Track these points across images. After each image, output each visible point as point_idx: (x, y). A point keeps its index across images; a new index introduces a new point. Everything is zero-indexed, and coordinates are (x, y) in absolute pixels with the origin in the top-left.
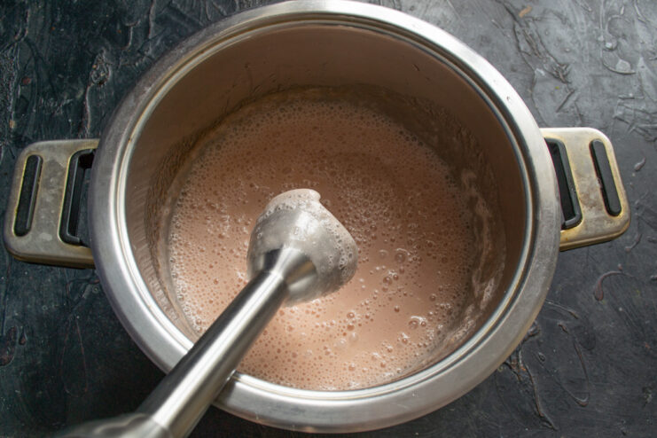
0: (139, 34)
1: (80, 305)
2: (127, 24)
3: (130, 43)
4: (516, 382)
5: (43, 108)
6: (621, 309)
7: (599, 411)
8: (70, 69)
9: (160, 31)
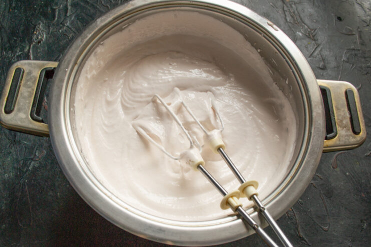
0: (62, 13)
1: (27, 173)
2: (54, 8)
3: (56, 19)
4: (286, 217)
5: (5, 57)
6: (347, 174)
7: (335, 234)
8: (21, 34)
9: (74, 12)
